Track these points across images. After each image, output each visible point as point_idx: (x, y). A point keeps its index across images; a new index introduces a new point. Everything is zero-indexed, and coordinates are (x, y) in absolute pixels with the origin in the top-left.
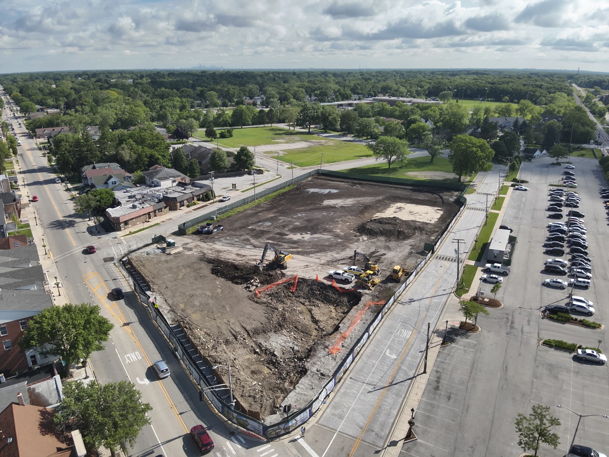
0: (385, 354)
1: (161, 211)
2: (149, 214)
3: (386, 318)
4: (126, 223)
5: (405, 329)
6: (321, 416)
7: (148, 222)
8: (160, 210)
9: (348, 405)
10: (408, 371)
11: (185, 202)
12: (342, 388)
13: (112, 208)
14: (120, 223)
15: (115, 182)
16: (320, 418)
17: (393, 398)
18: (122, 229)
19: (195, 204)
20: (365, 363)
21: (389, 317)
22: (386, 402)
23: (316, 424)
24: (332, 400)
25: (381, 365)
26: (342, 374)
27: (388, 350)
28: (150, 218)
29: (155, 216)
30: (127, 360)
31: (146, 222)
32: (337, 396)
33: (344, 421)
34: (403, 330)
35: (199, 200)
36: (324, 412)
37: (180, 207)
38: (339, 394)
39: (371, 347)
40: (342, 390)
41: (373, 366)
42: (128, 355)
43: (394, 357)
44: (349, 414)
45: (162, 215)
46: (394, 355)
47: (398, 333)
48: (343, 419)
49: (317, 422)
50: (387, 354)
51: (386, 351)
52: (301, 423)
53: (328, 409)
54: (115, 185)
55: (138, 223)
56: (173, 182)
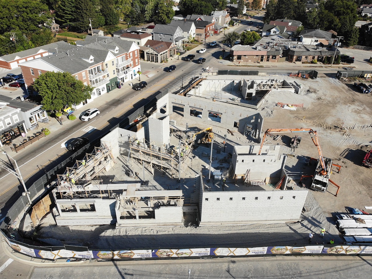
1: (275, 59)
2: (262, 57)
4: (239, 58)
7: (259, 63)
8: (274, 57)
11: (303, 57)
13: (242, 45)
14: (233, 56)
15: (276, 31)
18: (234, 61)
19: (312, 62)
29: (268, 60)
31: (257, 62)
35: (318, 60)
37: (296, 61)
38: (88, 269)
45: (275, 62)
49: (35, 267)
54: (275, 34)
55: (250, 61)
56: (315, 42)
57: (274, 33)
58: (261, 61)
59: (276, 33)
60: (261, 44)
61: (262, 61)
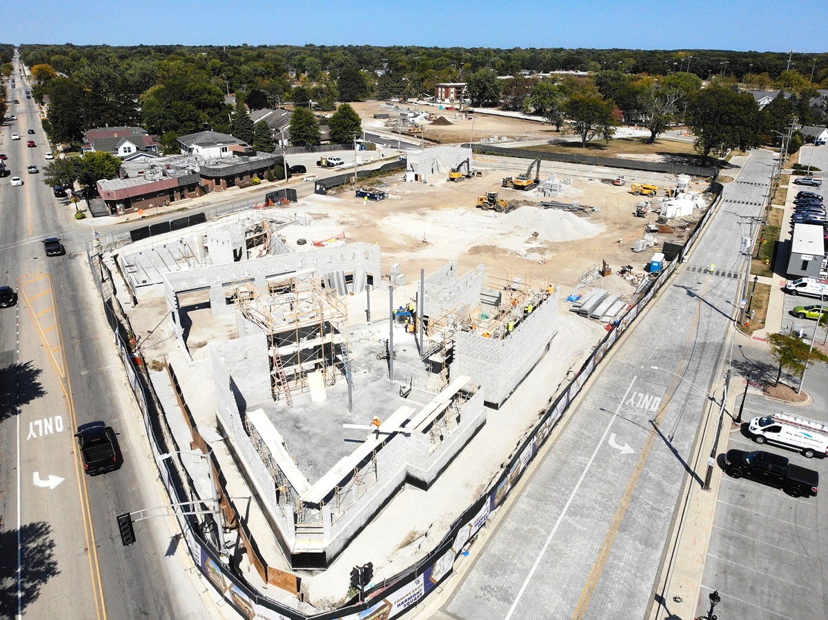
0: (606, 443)
1: (194, 190)
3: (602, 370)
4: (127, 203)
5: (645, 392)
6: (455, 592)
9: (523, 564)
10: (665, 483)
11: (237, 178)
12: (509, 520)
13: (108, 179)
15: (129, 148)
16: (451, 597)
17: (637, 550)
18: (120, 213)
19: (253, 183)
20: (564, 462)
21: (608, 368)
22: (620, 559)
23: (440, 614)
24: (485, 548)
25: (600, 467)
26: (509, 487)
27: (614, 435)
28: (172, 200)
29: (183, 197)
30: (32, 432)
32: (496, 538)
33: (514, 606)
34: (640, 395)
35: (261, 177)
36: (464, 579)
37: (227, 186)
39: (574, 427)
40: (510, 525)
41: (582, 470)
42: (38, 422)
43: (627, 449)
44: (529, 587)
45: (195, 196)
46: (627, 445)
47: (632, 399)
48: (510, 603)
50: (612, 442)
51: (608, 437)
52: (402, 608)
53: (474, 571)
54: (130, 153)
55: (151, 205)
56: (223, 151)
57: (125, 152)
58: (171, 201)
59: (130, 151)
60: (139, 173)
61: (174, 201)
